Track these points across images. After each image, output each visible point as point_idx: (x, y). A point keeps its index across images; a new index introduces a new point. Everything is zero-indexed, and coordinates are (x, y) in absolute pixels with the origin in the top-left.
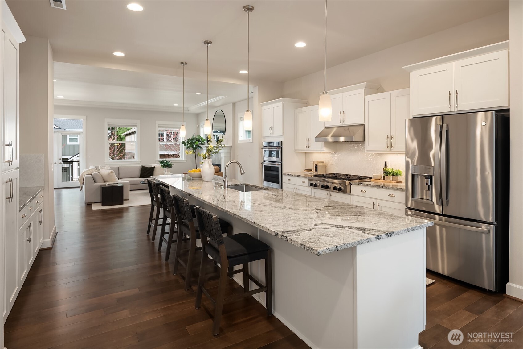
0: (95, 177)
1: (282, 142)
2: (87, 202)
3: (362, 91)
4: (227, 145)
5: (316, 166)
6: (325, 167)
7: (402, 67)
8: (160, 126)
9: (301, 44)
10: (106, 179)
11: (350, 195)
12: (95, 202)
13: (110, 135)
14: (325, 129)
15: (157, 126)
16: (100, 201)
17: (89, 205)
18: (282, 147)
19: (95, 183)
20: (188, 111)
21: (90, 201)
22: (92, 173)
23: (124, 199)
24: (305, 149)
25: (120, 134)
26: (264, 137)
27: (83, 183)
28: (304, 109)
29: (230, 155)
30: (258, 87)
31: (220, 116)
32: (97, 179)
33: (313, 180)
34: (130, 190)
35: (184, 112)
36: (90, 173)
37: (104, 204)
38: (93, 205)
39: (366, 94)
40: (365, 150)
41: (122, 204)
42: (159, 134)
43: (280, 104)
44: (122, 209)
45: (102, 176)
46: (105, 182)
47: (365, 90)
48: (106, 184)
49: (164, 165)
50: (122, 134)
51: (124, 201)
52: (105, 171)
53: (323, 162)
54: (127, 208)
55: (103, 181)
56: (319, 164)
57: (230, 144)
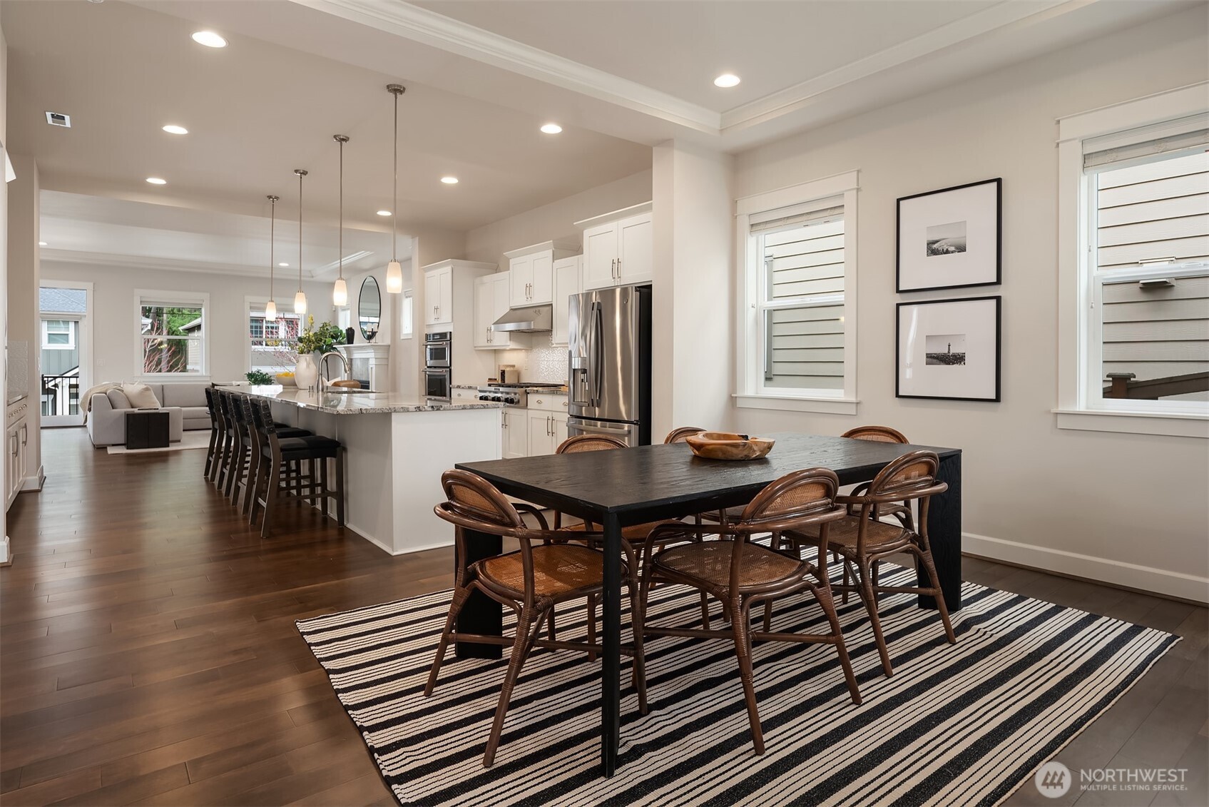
0: (113, 398)
1: (451, 333)
2: (97, 443)
3: (549, 253)
4: (383, 342)
5: (503, 373)
6: (518, 374)
7: (575, 223)
8: (253, 305)
9: (450, 180)
10: (135, 402)
11: (526, 410)
12: (114, 443)
13: (149, 327)
14: (512, 311)
15: (247, 306)
16: (123, 442)
17: (100, 448)
18: (451, 343)
19: (113, 408)
20: (313, 277)
21: (102, 441)
22: (107, 390)
23: (170, 439)
24: (487, 344)
25: (174, 329)
26: (429, 326)
27: (90, 410)
28: (487, 278)
29: (388, 362)
30: (417, 238)
31: (370, 287)
32: (117, 401)
33: (485, 392)
34: (184, 430)
35: (302, 279)
36: (103, 390)
37: (128, 445)
38: (108, 448)
39: (555, 257)
40: (553, 342)
41: (168, 446)
42: (252, 327)
43: (449, 269)
44: (167, 454)
45: (126, 395)
46: (132, 407)
47: (553, 252)
48: (136, 410)
49: (256, 380)
50: (181, 328)
51: (170, 444)
52: (133, 388)
53: (514, 366)
54: (177, 452)
55: (130, 406)
56: (507, 369)
57: (388, 342)
